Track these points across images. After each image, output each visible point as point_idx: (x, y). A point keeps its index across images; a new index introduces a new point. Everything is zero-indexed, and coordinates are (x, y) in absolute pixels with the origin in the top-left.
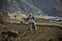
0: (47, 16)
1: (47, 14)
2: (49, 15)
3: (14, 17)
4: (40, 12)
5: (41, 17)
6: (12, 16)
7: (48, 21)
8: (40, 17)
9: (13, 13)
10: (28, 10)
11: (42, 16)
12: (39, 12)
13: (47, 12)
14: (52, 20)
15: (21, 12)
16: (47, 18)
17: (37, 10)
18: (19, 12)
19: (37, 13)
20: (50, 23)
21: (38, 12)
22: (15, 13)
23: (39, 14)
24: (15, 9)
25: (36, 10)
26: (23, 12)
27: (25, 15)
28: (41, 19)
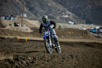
0: (83, 23)
1: (83, 19)
2: (88, 22)
3: (13, 25)
4: (69, 15)
5: (71, 25)
6: (10, 25)
7: (84, 33)
8: (68, 26)
9: (12, 18)
10: (42, 11)
11: (73, 23)
12: (67, 16)
13: (84, 15)
14: (94, 31)
15: (28, 15)
16: (84, 27)
17: (62, 11)
18: (25, 15)
19: (62, 18)
20: (89, 37)
21: (63, 16)
22: (15, 17)
23: (67, 20)
24: (16, 9)
25: (59, 10)
26: (33, 15)
27: (37, 22)
28: (70, 30)
